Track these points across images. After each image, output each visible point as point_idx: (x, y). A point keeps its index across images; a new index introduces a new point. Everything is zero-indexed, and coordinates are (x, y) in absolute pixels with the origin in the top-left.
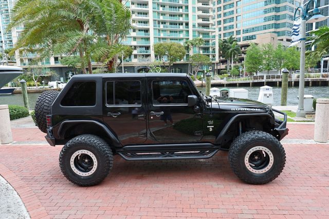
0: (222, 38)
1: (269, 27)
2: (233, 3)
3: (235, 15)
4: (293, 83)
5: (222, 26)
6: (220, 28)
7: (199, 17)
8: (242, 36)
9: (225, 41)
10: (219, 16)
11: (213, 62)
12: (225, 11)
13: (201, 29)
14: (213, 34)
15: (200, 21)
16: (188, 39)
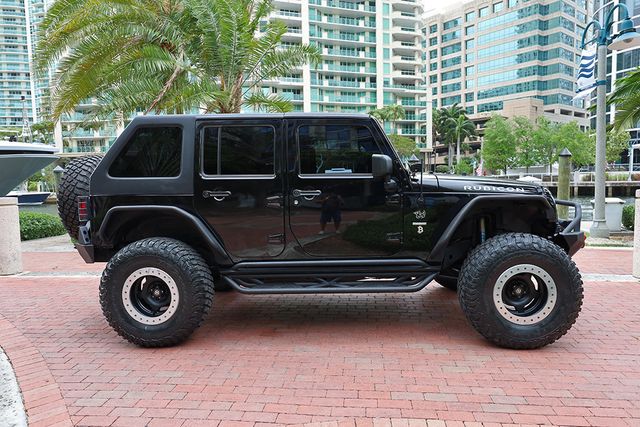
0: (439, 108)
1: (527, 87)
2: (460, 43)
3: (462, 65)
4: (576, 189)
5: (438, 85)
6: (436, 88)
7: (396, 67)
8: (476, 103)
9: (445, 113)
10: (433, 66)
11: (422, 150)
12: (445, 58)
13: (399, 89)
14: (423, 99)
15: (398, 74)
16: (374, 107)
